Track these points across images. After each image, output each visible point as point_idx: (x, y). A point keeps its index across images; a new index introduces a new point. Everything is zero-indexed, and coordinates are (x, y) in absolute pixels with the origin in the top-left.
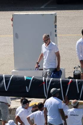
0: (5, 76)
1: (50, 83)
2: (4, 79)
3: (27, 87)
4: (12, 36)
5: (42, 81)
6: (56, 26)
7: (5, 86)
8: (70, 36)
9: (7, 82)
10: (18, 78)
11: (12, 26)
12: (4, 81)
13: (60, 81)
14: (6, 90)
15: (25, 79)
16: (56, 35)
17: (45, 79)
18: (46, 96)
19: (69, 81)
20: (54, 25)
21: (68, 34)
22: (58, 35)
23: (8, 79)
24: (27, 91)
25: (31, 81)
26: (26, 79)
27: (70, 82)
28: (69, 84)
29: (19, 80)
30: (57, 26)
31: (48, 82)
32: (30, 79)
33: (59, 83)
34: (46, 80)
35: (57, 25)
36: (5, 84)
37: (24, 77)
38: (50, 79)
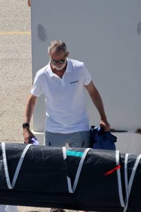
0: (6, 145)
1: (135, 168)
2: (4, 155)
3: (69, 179)
4: (29, 33)
5: (115, 163)
7: (7, 175)
9: (12, 163)
10: (45, 151)
11: (29, 5)
12: (5, 160)
14: (10, 187)
15: (65, 157)
17: (122, 157)
18: (123, 205)
23: (15, 156)
24: (71, 191)
25: (82, 162)
26: (68, 156)
29: (47, 157)
31: (131, 164)
32: (78, 154)
34: (124, 159)
36: (6, 169)
37: (62, 150)
38: (137, 156)
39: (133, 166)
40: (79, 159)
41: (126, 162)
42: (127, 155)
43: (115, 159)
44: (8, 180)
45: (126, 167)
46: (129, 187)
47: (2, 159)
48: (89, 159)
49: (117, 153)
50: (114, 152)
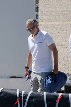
1: (27, 99)
5: (17, 96)
6: (37, 8)
8: (59, 25)
13: (43, 95)
17: (20, 93)
19: (57, 96)
20: (35, 7)
21: (57, 21)
27: (59, 98)
28: (58, 101)
30: (40, 9)
31: (25, 97)
34: (21, 94)
35: (39, 7)
38: (29, 92)
41: (23, 96)
42: (23, 92)
43: (17, 94)
45: (22, 98)
49: (18, 90)
50: (16, 90)
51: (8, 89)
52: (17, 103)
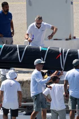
0: (19, 46)
1: (67, 54)
2: (18, 49)
3: (42, 58)
5: (59, 52)
7: (19, 57)
9: (21, 52)
10: (33, 48)
12: (18, 51)
13: (77, 52)
14: (20, 61)
15: (41, 50)
16: (72, 3)
17: (62, 50)
22: (74, 3)
23: (22, 50)
25: (47, 52)
26: (42, 50)
29: (34, 50)
32: (45, 49)
33: (76, 54)
34: (62, 51)
36: (19, 55)
37: (39, 48)
38: (67, 50)
39: (66, 54)
40: (46, 51)
41: (63, 52)
42: (64, 49)
43: (59, 51)
44: (19, 59)
45: (63, 54)
46: (64, 61)
47: (17, 51)
48: (50, 51)
49: (60, 48)
50: (59, 48)
51: (53, 48)
52: (60, 56)
